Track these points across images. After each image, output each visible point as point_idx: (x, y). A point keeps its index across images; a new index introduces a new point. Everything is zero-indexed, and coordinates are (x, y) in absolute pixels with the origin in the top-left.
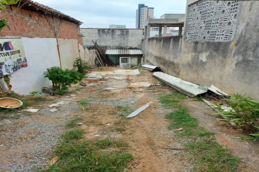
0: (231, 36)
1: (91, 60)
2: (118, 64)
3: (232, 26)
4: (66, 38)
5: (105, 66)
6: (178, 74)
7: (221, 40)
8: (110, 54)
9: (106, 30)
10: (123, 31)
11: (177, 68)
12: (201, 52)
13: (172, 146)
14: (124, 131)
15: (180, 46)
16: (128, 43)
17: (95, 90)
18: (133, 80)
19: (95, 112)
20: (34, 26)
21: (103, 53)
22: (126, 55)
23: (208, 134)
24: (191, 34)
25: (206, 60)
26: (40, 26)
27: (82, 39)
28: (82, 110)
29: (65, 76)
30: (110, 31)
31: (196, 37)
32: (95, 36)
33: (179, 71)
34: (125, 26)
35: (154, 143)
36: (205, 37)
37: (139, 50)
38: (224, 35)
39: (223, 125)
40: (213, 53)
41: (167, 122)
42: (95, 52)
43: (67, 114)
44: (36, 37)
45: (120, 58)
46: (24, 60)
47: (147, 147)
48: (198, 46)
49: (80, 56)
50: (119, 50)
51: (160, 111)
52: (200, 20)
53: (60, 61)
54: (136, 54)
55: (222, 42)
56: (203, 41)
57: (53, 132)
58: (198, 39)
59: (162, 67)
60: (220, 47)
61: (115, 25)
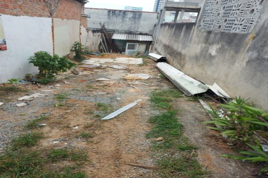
0: (250, 26)
1: (95, 44)
2: (124, 50)
3: (255, 14)
4: (66, 19)
5: (110, 52)
6: (182, 67)
7: (238, 31)
8: (117, 39)
9: (117, 12)
10: (136, 14)
11: (183, 60)
12: (213, 43)
13: (141, 162)
14: (92, 137)
15: (191, 35)
16: (138, 28)
17: (85, 80)
18: (133, 70)
19: (68, 109)
20: (22, 1)
21: (110, 37)
22: (134, 40)
23: (191, 148)
24: (206, 21)
25: (216, 53)
26: (31, 3)
27: (87, 20)
28: (55, 106)
29: (52, 63)
30: (121, 13)
31: (211, 25)
32: (104, 18)
33: (185, 64)
34: (142, 8)
35: (121, 157)
36: (220, 26)
37: (150, 36)
38: (243, 25)
39: (212, 137)
40: (225, 46)
41: (149, 127)
42: (100, 36)
43: (35, 111)
44: (23, 15)
45: (127, 44)
46: (3, 42)
47: (110, 162)
48: (210, 37)
49: (80, 40)
50: (128, 35)
51: (146, 112)
52: (219, 5)
53: (54, 45)
54: (145, 40)
55: (239, 33)
56: (218, 30)
57: (5, 134)
58: (212, 28)
59: (168, 57)
60: (234, 39)
61: (132, 7)
